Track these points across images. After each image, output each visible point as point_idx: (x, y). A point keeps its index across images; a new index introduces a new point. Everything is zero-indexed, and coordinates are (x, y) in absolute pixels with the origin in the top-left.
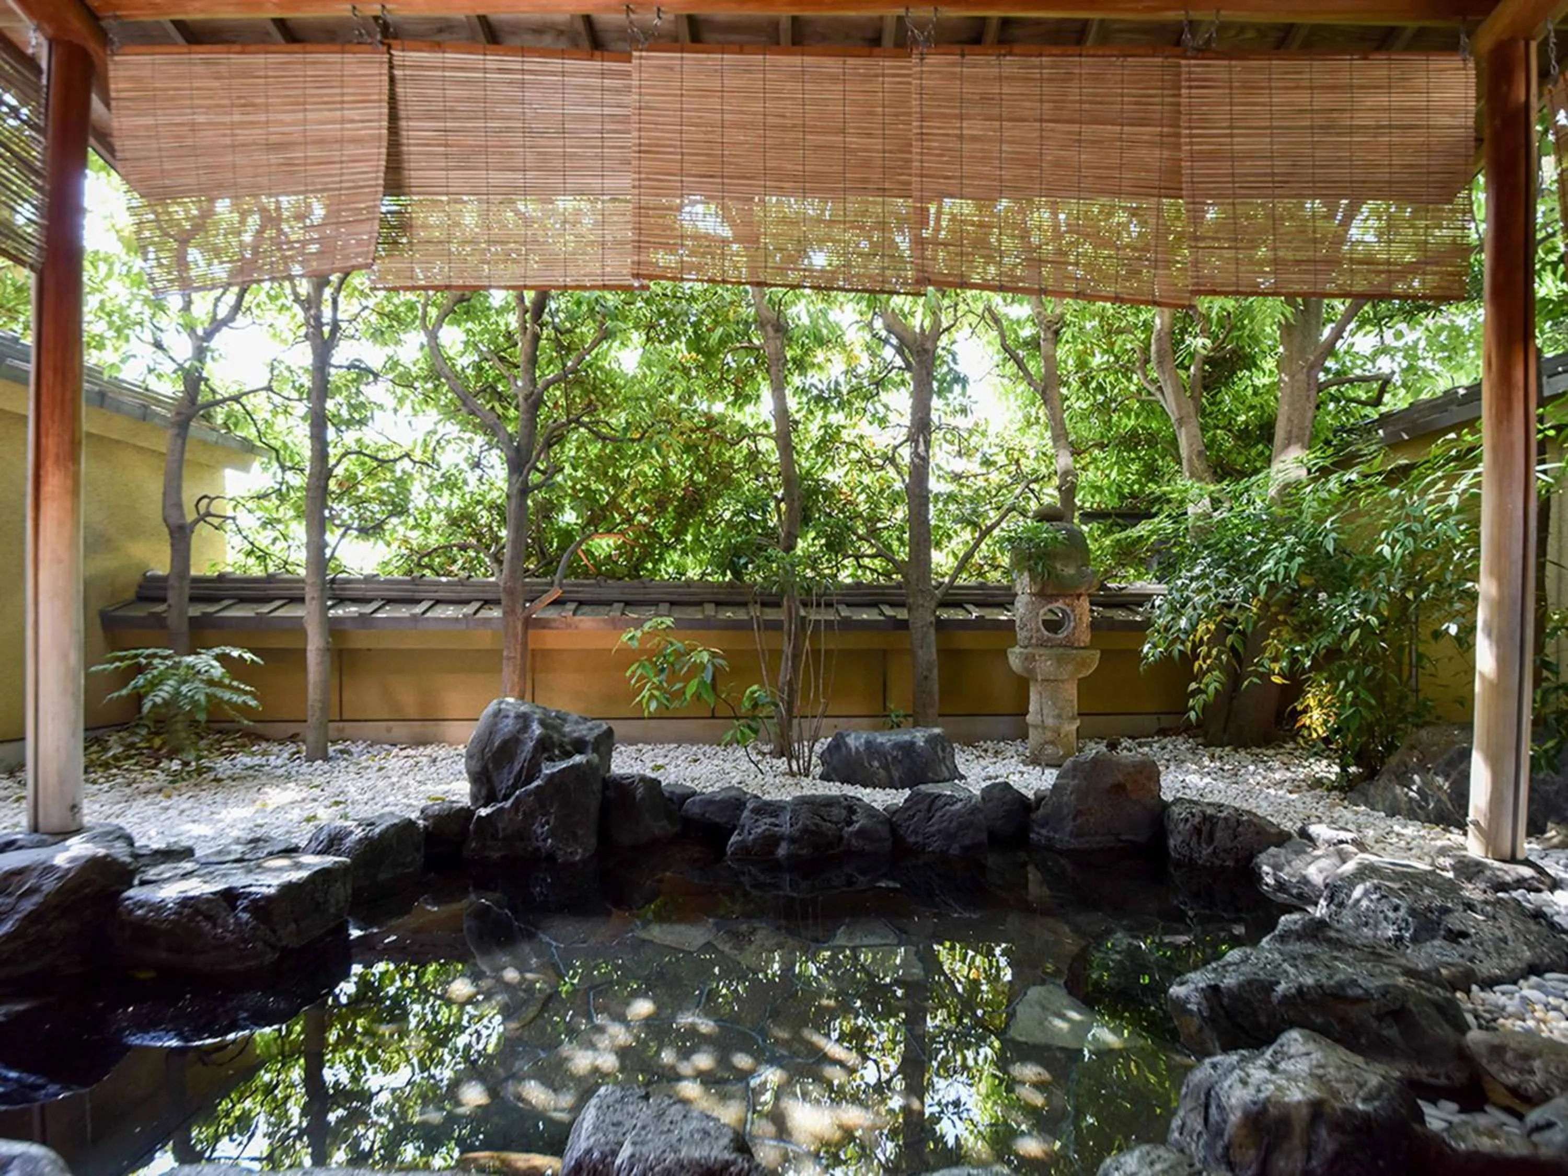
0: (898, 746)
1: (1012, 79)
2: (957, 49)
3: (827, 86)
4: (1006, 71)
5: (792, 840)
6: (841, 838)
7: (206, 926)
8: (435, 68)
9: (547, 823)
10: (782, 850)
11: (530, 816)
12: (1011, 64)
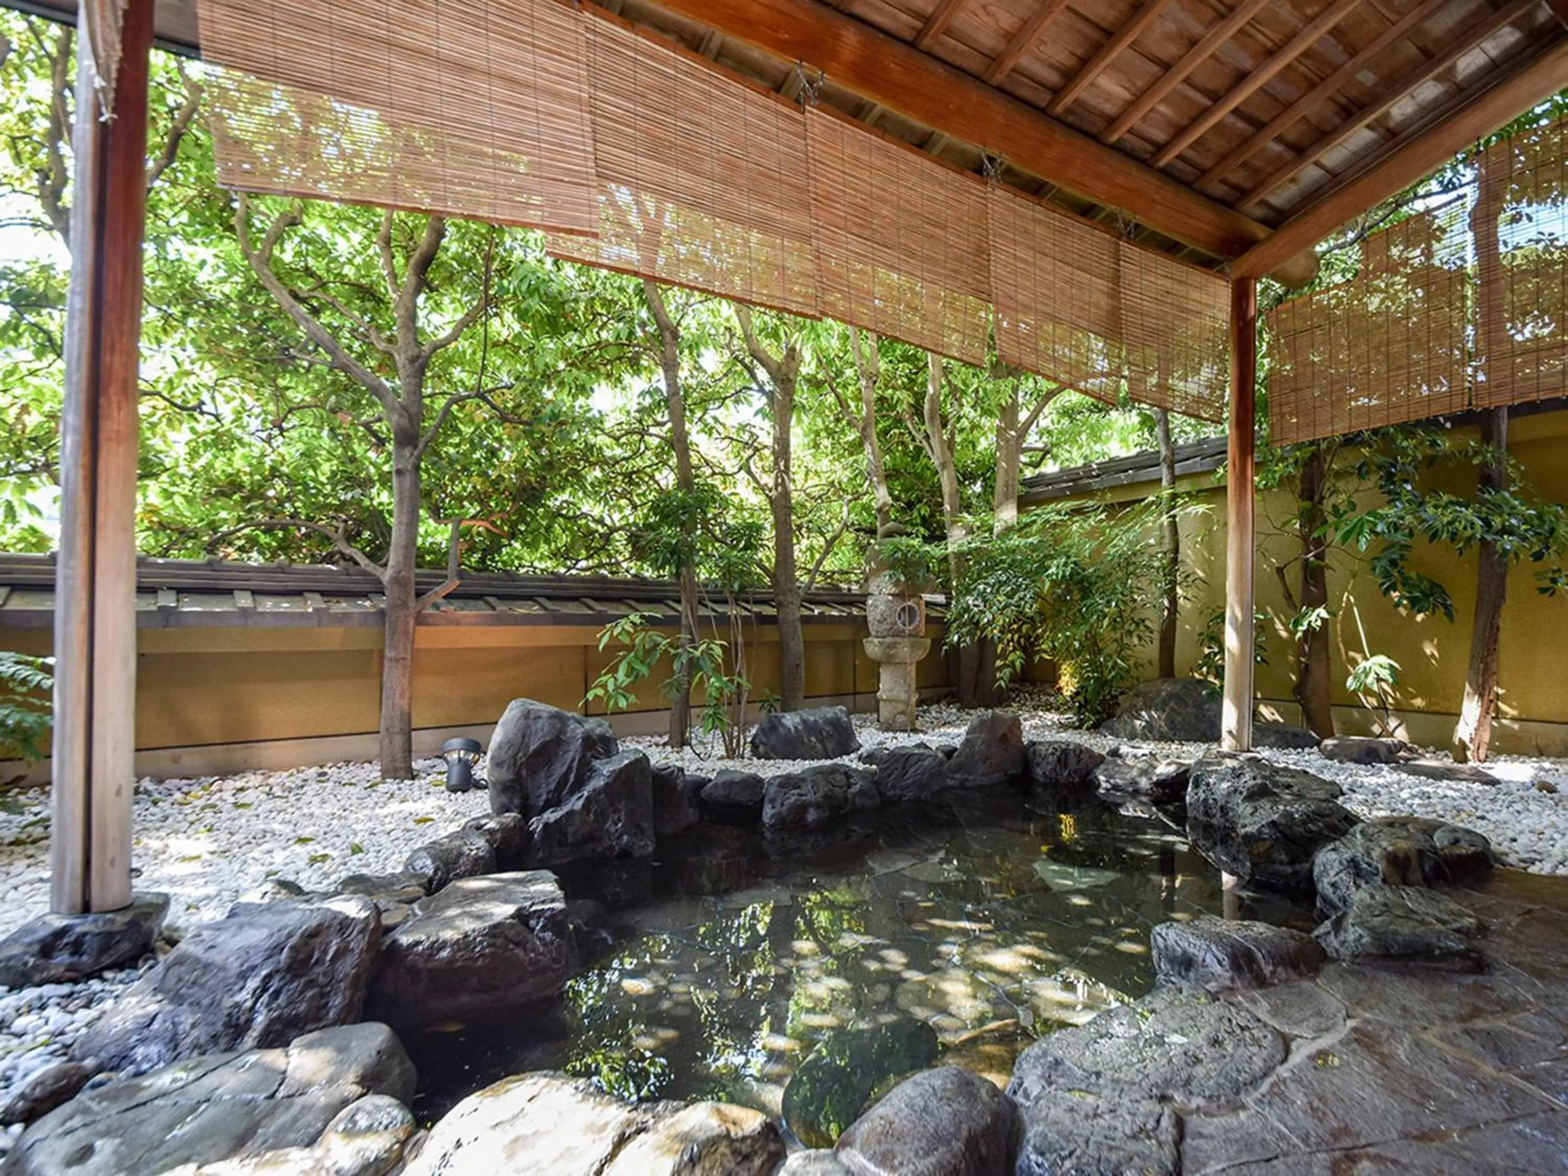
0: (827, 721)
1: (1040, 222)
2: (1012, 189)
3: (937, 188)
4: (1037, 215)
5: (818, 806)
6: (846, 799)
7: (519, 952)
8: (628, 47)
9: (619, 820)
10: (811, 816)
11: (602, 817)
12: (1039, 212)
